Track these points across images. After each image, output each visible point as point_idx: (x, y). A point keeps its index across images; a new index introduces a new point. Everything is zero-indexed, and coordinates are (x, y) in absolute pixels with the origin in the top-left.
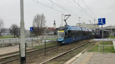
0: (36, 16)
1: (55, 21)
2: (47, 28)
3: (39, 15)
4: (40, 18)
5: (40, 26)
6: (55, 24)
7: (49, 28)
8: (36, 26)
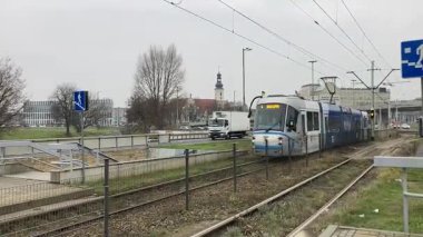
0: (148, 55)
1: (219, 76)
2: (191, 102)
3: (158, 50)
4: (160, 64)
5: (161, 93)
6: (219, 86)
7: (197, 101)
8: (147, 93)
